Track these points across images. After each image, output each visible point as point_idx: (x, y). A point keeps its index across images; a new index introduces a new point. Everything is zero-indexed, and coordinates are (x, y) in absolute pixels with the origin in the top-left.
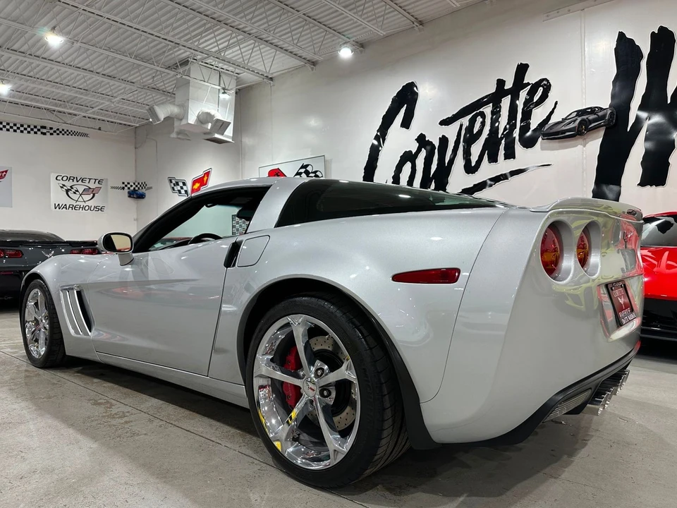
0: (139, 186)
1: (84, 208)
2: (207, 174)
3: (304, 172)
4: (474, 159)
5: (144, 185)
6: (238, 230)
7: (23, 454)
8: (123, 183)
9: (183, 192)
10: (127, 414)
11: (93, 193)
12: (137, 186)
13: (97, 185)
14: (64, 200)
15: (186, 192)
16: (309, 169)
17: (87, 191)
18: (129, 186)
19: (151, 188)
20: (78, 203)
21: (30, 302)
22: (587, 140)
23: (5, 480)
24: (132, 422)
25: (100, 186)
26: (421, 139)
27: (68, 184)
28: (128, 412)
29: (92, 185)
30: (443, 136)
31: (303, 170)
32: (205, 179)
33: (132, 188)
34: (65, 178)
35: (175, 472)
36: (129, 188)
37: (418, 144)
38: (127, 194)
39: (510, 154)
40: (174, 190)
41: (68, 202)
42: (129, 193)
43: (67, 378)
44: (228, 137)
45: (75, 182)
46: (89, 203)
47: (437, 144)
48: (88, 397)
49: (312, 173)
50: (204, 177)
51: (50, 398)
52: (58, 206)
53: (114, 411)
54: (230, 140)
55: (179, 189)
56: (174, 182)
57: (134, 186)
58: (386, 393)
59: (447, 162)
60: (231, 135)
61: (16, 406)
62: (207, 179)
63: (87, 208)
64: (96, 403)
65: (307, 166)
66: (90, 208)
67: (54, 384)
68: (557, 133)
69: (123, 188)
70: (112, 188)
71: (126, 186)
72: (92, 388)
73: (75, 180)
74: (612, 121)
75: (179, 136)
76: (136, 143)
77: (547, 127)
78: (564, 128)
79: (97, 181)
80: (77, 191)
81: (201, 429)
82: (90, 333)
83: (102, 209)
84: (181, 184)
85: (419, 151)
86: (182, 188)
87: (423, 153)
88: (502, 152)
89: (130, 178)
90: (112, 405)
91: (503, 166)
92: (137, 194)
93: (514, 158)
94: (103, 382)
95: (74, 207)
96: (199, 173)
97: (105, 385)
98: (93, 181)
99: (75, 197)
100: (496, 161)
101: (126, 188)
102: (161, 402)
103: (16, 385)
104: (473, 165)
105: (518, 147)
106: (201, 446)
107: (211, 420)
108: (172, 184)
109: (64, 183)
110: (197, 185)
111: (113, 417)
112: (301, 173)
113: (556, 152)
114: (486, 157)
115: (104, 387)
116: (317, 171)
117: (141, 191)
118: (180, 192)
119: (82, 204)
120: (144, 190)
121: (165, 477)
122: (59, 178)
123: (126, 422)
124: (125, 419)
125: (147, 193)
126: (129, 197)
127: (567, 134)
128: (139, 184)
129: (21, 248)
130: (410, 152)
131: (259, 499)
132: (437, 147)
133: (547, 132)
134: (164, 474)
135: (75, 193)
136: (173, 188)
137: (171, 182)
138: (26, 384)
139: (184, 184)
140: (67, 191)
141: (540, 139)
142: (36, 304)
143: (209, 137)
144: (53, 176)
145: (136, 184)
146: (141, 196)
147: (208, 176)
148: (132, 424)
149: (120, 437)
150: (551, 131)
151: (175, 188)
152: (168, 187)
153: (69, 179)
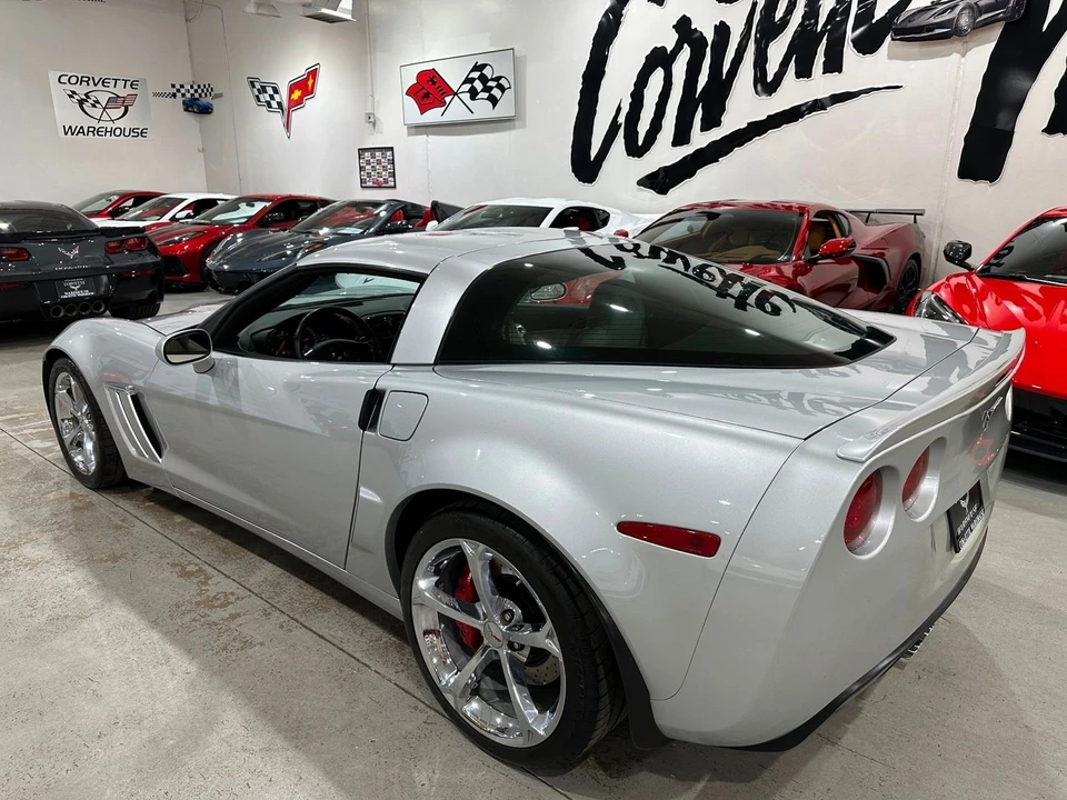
0: (200, 91)
1: (112, 132)
2: (313, 74)
3: (479, 78)
4: (772, 69)
5: (208, 89)
6: (369, 175)
7: (94, 686)
8: (173, 86)
9: (274, 104)
10: (232, 599)
11: (125, 104)
12: (196, 91)
13: (129, 90)
14: (77, 118)
15: (280, 104)
16: (487, 72)
17: (114, 101)
18: (183, 91)
19: (220, 95)
20: (102, 124)
21: (60, 389)
22: (970, 44)
23: (79, 740)
24: (239, 615)
25: (134, 92)
26: (683, 26)
27: (81, 90)
28: (232, 594)
29: (122, 93)
30: (722, 22)
31: (476, 75)
32: (310, 83)
33: (188, 95)
34: (73, 80)
35: (310, 727)
36: (183, 95)
37: (677, 35)
38: (182, 107)
39: (834, 64)
40: (259, 101)
41: (86, 122)
42: (184, 102)
43: (133, 512)
44: (345, 11)
45: (92, 87)
46: (119, 124)
47: (710, 36)
48: (171, 560)
49: (492, 80)
50: (307, 79)
51: (115, 559)
52: (69, 130)
53: (212, 590)
54: (349, 17)
55: (268, 99)
56: (258, 86)
57: (192, 91)
58: (603, 676)
59: (725, 71)
60: (351, 8)
61: (68, 579)
62: (313, 84)
63: (118, 132)
64: (185, 574)
65: (484, 66)
66: (122, 132)
67: (117, 527)
68: (920, 29)
69: (174, 95)
70: (155, 95)
71: (178, 91)
72: (174, 536)
73: (91, 82)
74: (1019, 11)
75: (260, 11)
76: (186, 12)
77: (903, 16)
78: (933, 20)
79: (129, 83)
80: (98, 102)
81: (340, 634)
82: (160, 460)
83: (142, 133)
84: (270, 91)
85: (678, 48)
86: (272, 97)
87: (685, 54)
88: (820, 59)
89: (184, 78)
90: (208, 578)
91: (821, 84)
92: (198, 106)
93: (840, 71)
94: (189, 523)
95: (97, 132)
96: (299, 72)
97: (192, 530)
98: (121, 84)
99: (96, 112)
100: (808, 75)
101: (179, 95)
102: (279, 571)
103: (60, 528)
104: (769, 80)
105: (849, 52)
106: (341, 671)
107: (354, 614)
108: (255, 90)
109: (74, 88)
110: (297, 94)
111: (209, 603)
112: (473, 80)
113: (913, 64)
114: (792, 65)
115: (192, 534)
116: (500, 78)
117: (205, 100)
118: (269, 105)
119: (109, 125)
120: (208, 100)
121: (296, 737)
122: (64, 79)
123: (233, 617)
124: (231, 609)
125: (216, 104)
126: (186, 110)
127: (938, 31)
128: (199, 87)
129: (24, 244)
130: (664, 48)
131: (426, 782)
132: (710, 43)
133: (903, 26)
134: (295, 731)
135: (94, 106)
136: (257, 97)
137: (254, 87)
138: (76, 524)
139: (276, 91)
140: (81, 102)
141: (889, 38)
142: (69, 392)
143: (312, 12)
144: (53, 76)
145: (195, 87)
146: (206, 110)
147: (314, 78)
148: (239, 621)
149: (225, 649)
150: (910, 25)
151: (261, 96)
152: (249, 94)
153: (80, 81)
